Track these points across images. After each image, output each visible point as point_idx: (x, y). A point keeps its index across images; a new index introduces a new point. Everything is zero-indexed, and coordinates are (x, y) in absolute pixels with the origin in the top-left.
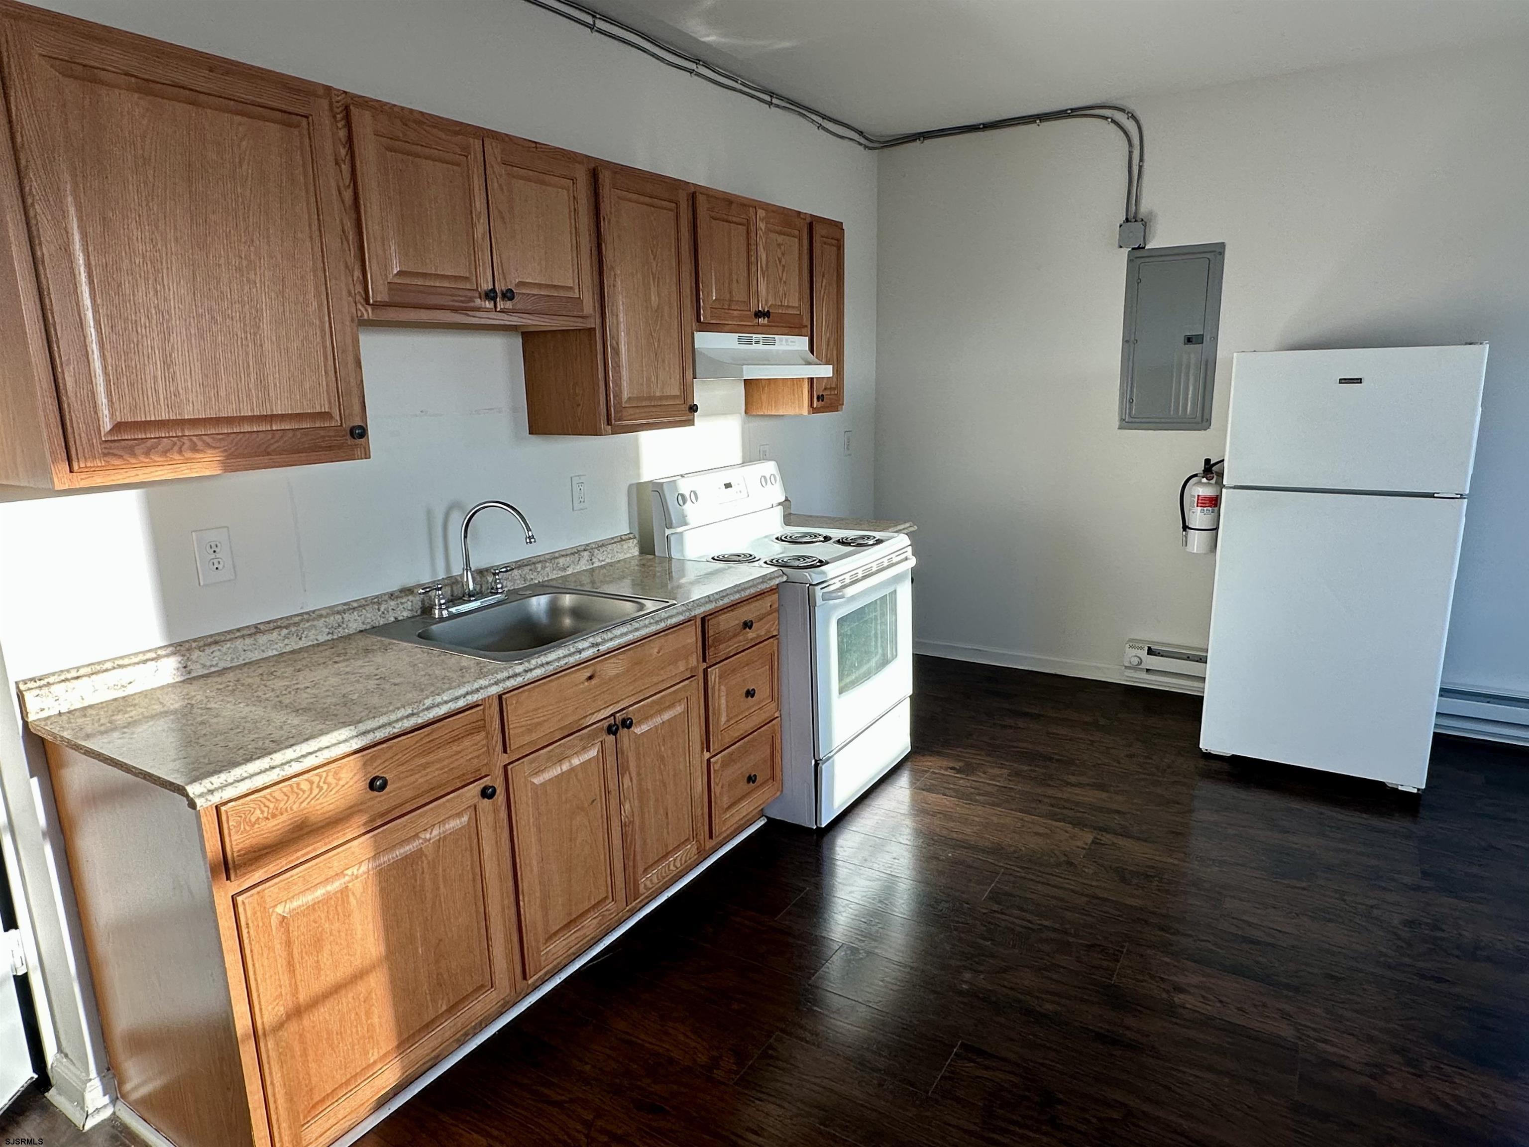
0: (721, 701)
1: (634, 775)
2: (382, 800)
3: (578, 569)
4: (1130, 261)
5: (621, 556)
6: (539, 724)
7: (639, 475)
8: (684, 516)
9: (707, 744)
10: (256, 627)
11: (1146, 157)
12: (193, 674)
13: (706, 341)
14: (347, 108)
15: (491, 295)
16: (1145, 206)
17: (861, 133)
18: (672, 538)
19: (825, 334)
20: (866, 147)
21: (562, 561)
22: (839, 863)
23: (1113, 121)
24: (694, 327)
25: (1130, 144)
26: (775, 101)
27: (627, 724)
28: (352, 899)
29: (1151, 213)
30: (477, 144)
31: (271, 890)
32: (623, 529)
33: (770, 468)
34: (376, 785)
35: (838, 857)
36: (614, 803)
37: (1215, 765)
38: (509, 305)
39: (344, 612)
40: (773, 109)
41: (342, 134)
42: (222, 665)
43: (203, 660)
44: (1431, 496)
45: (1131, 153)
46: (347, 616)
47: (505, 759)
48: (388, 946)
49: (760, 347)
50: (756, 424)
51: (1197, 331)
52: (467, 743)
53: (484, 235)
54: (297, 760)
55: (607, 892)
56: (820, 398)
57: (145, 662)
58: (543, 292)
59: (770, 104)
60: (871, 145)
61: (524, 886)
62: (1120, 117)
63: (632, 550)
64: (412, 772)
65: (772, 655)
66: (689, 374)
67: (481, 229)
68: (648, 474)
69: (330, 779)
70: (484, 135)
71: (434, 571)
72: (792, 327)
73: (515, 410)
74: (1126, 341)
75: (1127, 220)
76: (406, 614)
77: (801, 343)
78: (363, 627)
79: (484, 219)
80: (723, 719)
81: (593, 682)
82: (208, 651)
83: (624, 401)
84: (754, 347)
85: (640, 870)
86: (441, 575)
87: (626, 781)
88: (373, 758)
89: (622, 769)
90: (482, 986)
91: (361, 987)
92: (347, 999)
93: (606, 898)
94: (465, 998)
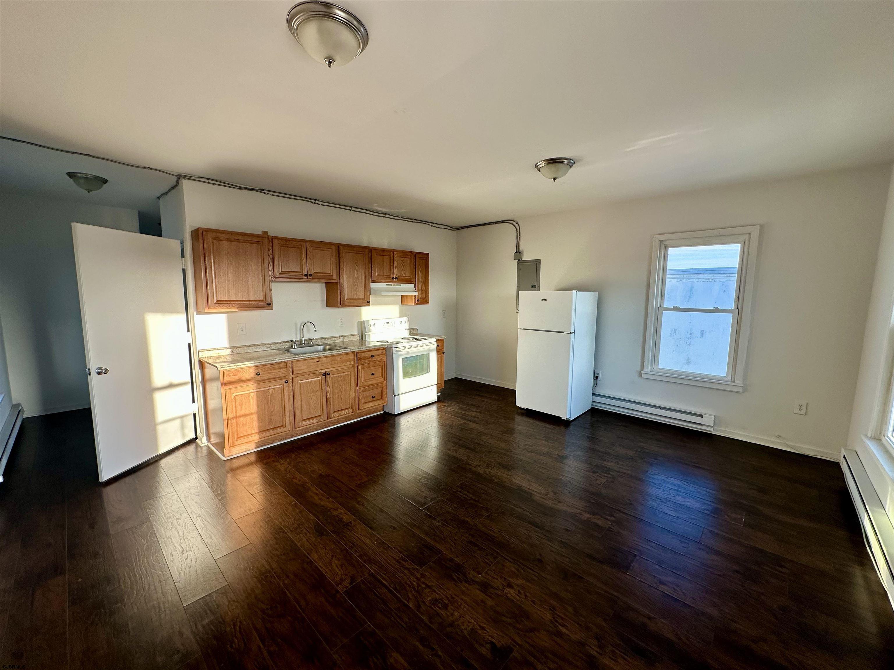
0: (362, 375)
1: (331, 387)
2: (258, 378)
3: (339, 341)
4: (518, 263)
5: (354, 339)
6: (302, 370)
7: (361, 319)
8: (370, 330)
9: (357, 385)
10: (250, 345)
11: (521, 235)
12: (234, 353)
13: (373, 285)
14: (272, 239)
15: (306, 275)
16: (521, 248)
17: (449, 226)
18: (366, 335)
19: (421, 283)
20: (451, 230)
21: (334, 339)
22: (401, 424)
23: (513, 224)
24: (371, 282)
25: (517, 231)
26: (414, 221)
27: (329, 374)
28: (250, 397)
29: (522, 250)
30: (305, 243)
31: (232, 390)
32: (356, 332)
33: (405, 319)
34: (258, 374)
35: (401, 423)
36: (324, 393)
37: (522, 411)
38: (311, 277)
39: (271, 344)
40: (413, 223)
41: (271, 244)
42: (241, 352)
43: (236, 351)
44: (563, 332)
45: (517, 233)
46: (271, 345)
47: (293, 376)
48: (258, 410)
49: (395, 287)
50: (404, 307)
51: (534, 284)
52: (282, 370)
53: (305, 263)
54: (240, 365)
55: (321, 413)
56: (418, 300)
57: (224, 349)
58: (322, 274)
59: (412, 222)
60: (452, 229)
61: (296, 406)
62: (515, 223)
63: (358, 338)
64: (267, 373)
65: (382, 365)
66: (368, 294)
67: (304, 262)
68: (364, 318)
69: (247, 371)
70: (306, 241)
71: (297, 338)
72: (409, 281)
73: (322, 301)
74: (517, 287)
75: (516, 252)
76: (287, 347)
77: (412, 286)
78: (275, 348)
79: (305, 259)
80: (363, 379)
81: (319, 363)
82: (238, 349)
83: (345, 299)
84: (393, 286)
85: (332, 412)
86: (299, 339)
87: (328, 389)
88: (257, 369)
89: (327, 385)
90: (282, 426)
91: (252, 416)
92: (248, 418)
93: (321, 416)
94: (277, 427)
